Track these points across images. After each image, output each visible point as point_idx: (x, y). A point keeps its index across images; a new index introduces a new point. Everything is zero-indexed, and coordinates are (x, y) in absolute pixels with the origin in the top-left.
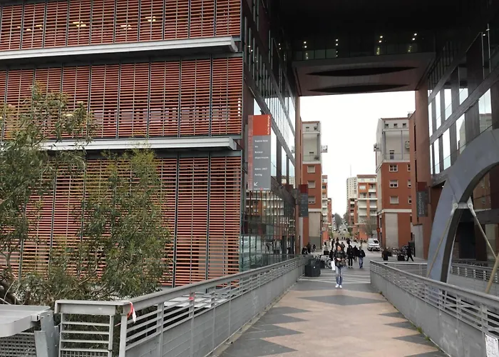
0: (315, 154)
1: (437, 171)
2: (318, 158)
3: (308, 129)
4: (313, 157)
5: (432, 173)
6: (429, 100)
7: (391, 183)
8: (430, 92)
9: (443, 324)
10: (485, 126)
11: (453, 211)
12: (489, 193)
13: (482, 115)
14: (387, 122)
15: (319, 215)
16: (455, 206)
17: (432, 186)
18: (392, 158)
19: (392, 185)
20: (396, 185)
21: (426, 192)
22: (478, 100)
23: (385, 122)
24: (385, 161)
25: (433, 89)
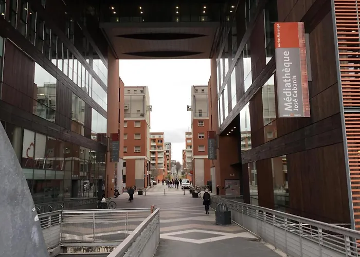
0: (141, 112)
2: (143, 115)
3: (135, 92)
4: (139, 114)
7: (199, 135)
14: (196, 88)
15: (144, 161)
17: (219, 134)
18: (200, 115)
19: (200, 137)
20: (203, 137)
21: (215, 139)
23: (195, 89)
24: (195, 118)
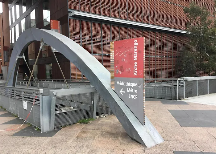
1: (13, 42)
5: (11, 43)
6: (9, 8)
8: (9, 5)
9: (10, 102)
10: (33, 24)
11: (17, 59)
12: (34, 53)
13: (32, 20)
16: (18, 57)
17: (11, 48)
21: (8, 51)
22: (30, 13)
25: (11, 4)
